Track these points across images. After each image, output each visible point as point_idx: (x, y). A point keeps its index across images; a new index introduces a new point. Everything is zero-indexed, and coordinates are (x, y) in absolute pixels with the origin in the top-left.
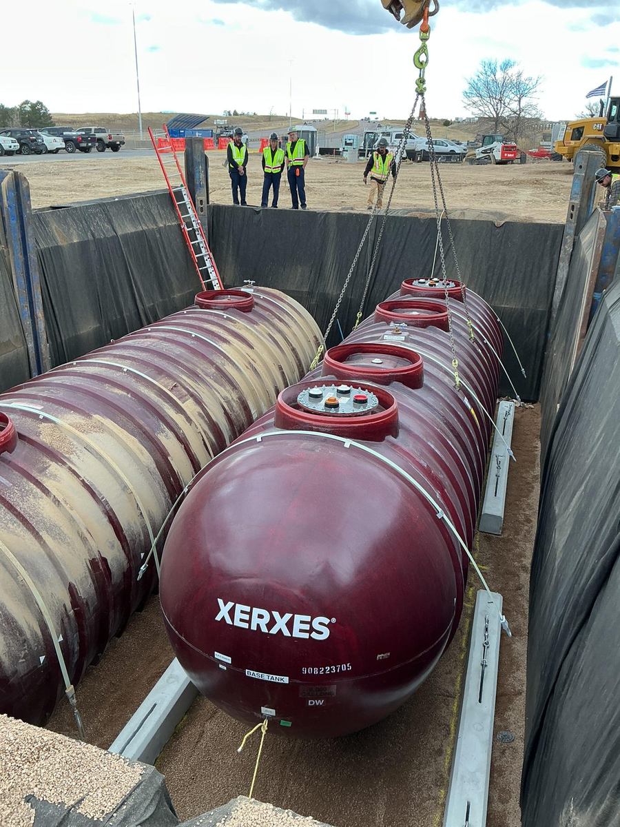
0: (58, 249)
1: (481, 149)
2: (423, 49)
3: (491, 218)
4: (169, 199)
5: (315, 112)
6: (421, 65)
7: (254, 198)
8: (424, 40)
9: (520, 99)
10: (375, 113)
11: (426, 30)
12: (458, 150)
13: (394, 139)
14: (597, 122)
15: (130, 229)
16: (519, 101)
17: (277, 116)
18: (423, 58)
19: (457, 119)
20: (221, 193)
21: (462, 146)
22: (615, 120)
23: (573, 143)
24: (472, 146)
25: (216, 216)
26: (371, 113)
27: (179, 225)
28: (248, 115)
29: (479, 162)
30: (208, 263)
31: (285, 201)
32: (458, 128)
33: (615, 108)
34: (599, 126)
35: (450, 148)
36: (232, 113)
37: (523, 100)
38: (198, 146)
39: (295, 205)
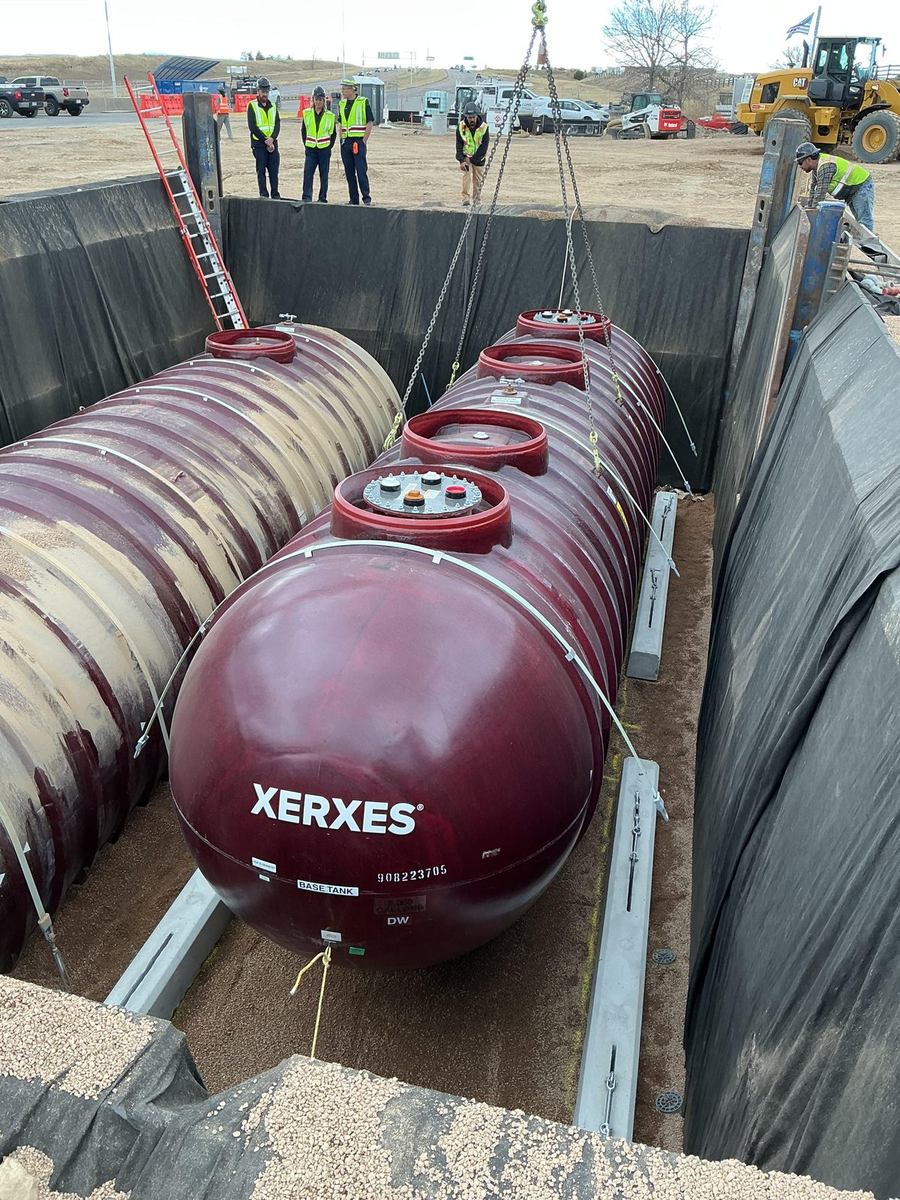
1: (630, 116)
4: (161, 189)
5: (380, 55)
9: (687, 38)
10: (471, 59)
12: (596, 116)
13: (500, 98)
14: (798, 76)
15: (102, 236)
16: (686, 42)
19: (594, 69)
20: (240, 181)
21: (602, 111)
22: (825, 72)
23: (763, 107)
24: (617, 110)
25: (234, 214)
26: (466, 58)
27: (178, 230)
29: (627, 135)
30: (224, 289)
31: (338, 192)
32: (596, 83)
33: (824, 53)
34: (801, 82)
35: (583, 114)
36: (254, 56)
37: (691, 40)
38: (202, 107)
39: (354, 198)
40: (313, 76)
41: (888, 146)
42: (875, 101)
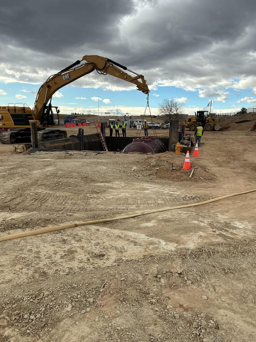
0: (85, 142)
1: (165, 125)
2: (148, 97)
3: (165, 137)
4: (98, 135)
5: (106, 113)
6: (148, 99)
7: (114, 135)
8: (148, 96)
9: (177, 110)
10: (128, 114)
11: (148, 94)
12: (158, 125)
13: (138, 123)
14: (194, 117)
15: (93, 140)
16: (177, 111)
17: (91, 115)
18: (148, 98)
19: (158, 115)
21: (160, 124)
22: (199, 117)
23: (189, 123)
24: (163, 124)
26: (126, 113)
27: (100, 140)
28: (80, 115)
29: (165, 129)
30: (106, 148)
32: (159, 118)
33: (198, 114)
34: (195, 118)
35: (156, 125)
36: (74, 114)
37: (178, 111)
38: (104, 125)
39: (124, 136)
40: (89, 118)
41: (211, 128)
42: (208, 121)
